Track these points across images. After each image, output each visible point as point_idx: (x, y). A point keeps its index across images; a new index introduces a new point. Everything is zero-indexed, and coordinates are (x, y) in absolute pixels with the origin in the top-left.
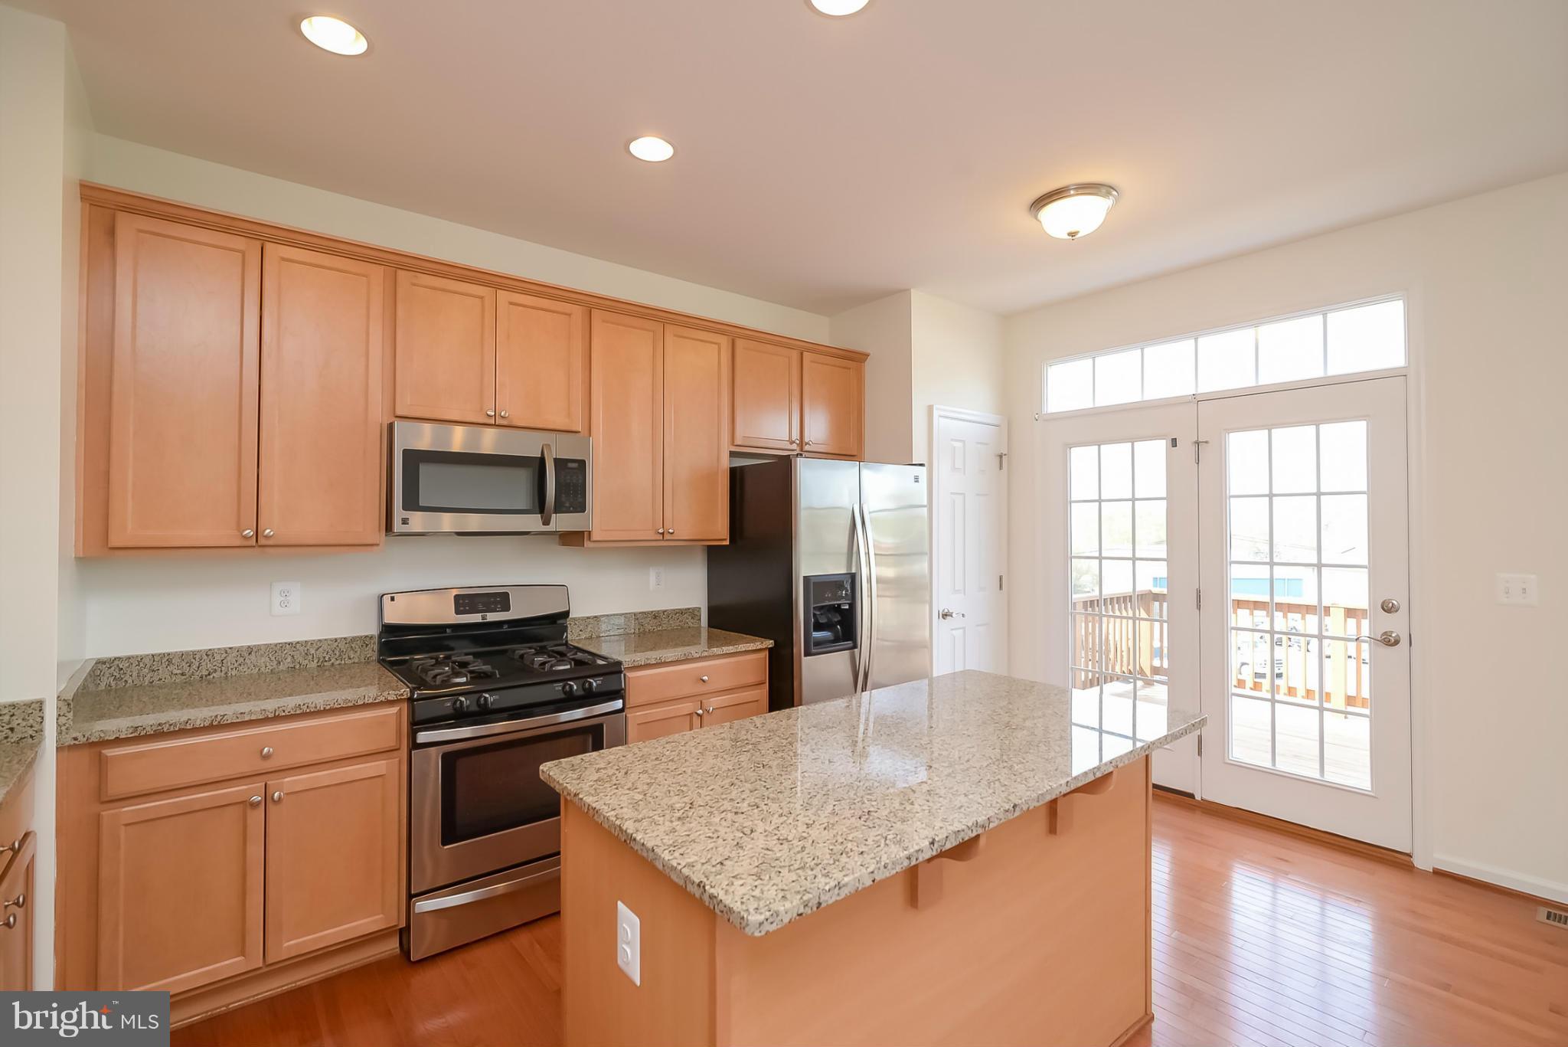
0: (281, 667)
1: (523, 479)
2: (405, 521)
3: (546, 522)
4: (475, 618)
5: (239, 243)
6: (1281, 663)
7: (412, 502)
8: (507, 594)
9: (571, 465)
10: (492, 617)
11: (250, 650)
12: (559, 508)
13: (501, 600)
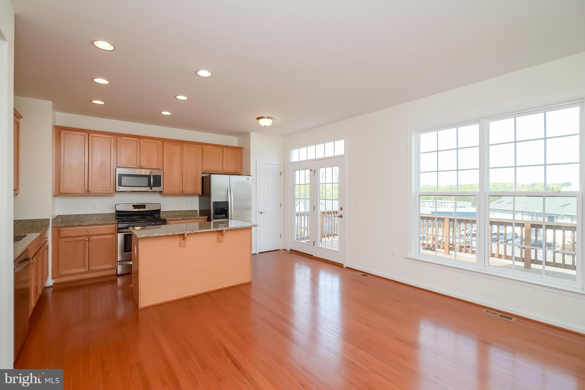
0: (94, 219)
1: (146, 179)
2: (119, 189)
3: (151, 189)
4: (137, 210)
5: (84, 134)
6: (470, 243)
7: (120, 185)
8: (145, 205)
9: (158, 176)
10: (141, 210)
11: (88, 215)
12: (155, 185)
13: (143, 206)
